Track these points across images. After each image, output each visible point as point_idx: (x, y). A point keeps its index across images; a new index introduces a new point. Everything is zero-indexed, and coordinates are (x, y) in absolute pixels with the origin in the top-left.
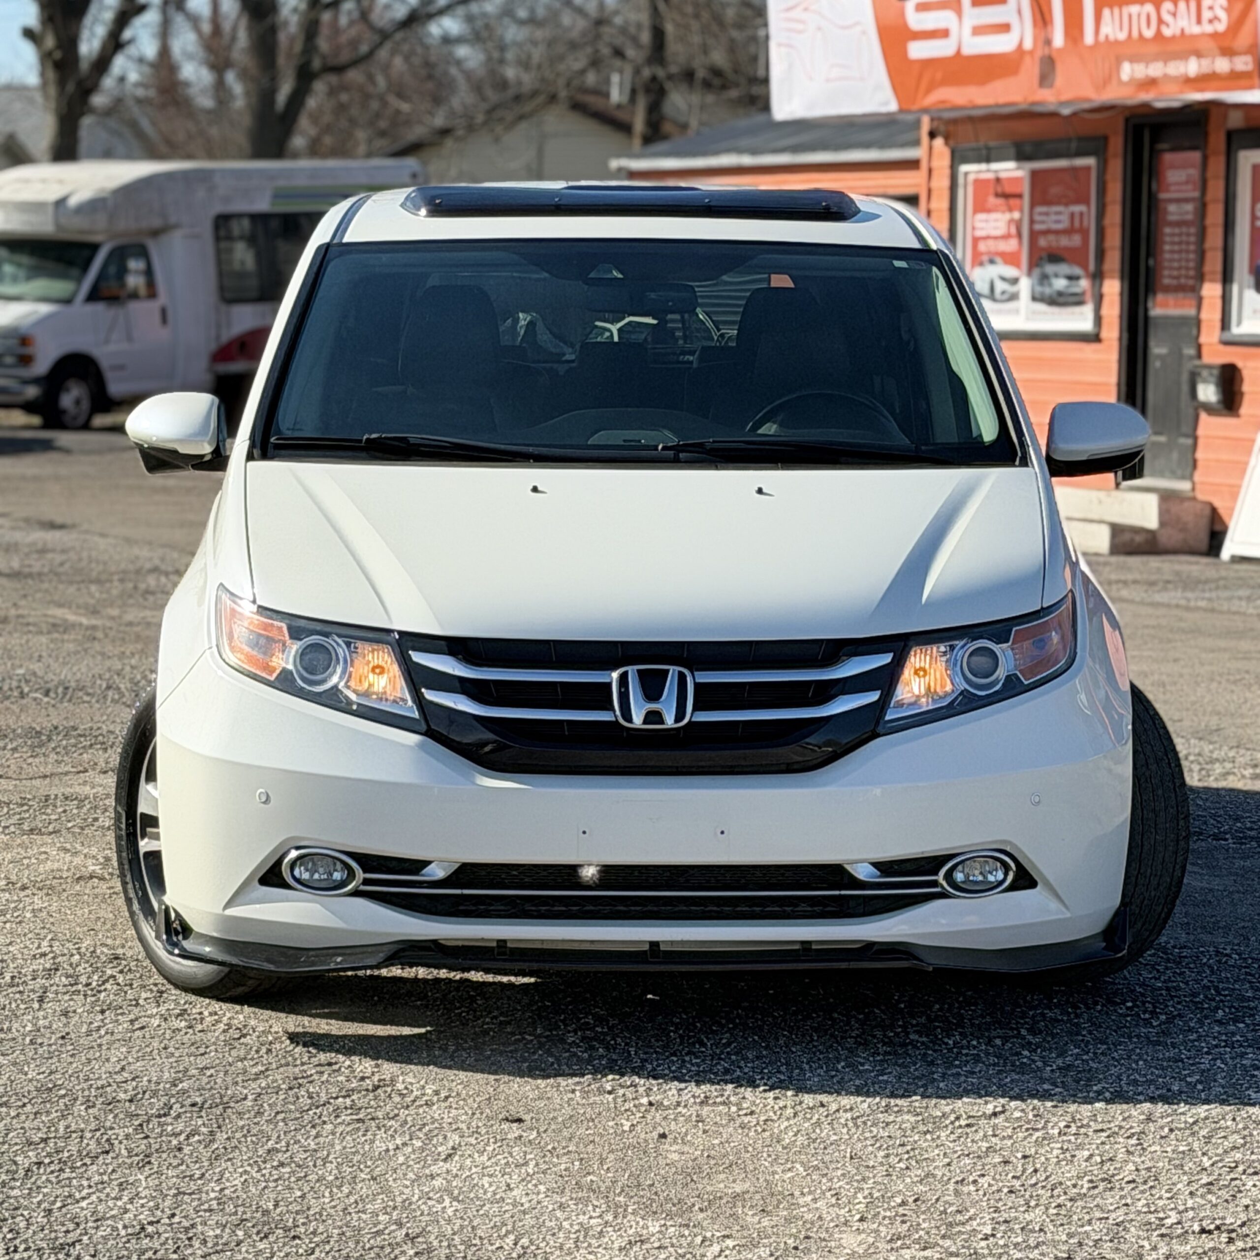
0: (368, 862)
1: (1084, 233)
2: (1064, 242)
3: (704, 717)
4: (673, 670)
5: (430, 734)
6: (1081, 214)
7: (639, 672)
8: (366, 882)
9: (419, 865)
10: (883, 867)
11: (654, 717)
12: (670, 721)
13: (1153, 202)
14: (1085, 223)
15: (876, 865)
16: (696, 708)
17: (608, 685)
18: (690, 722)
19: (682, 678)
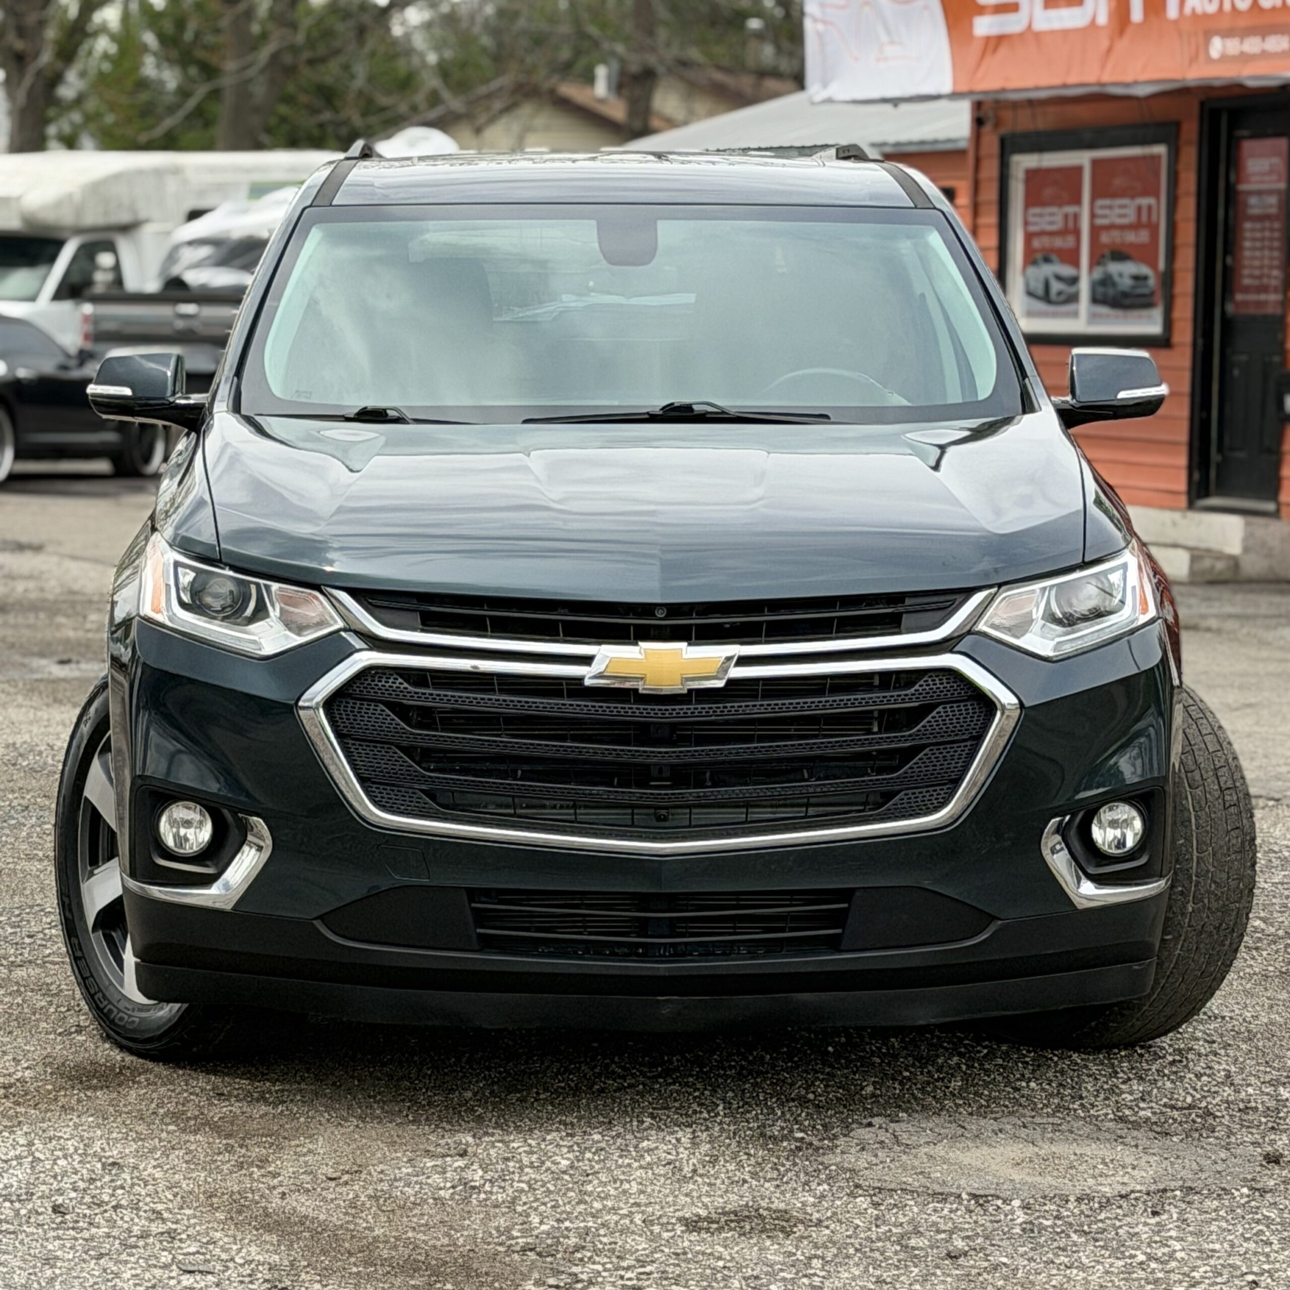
1: (1153, 229)
2: (1131, 237)
6: (1150, 208)
13: (1232, 195)
14: (1154, 218)
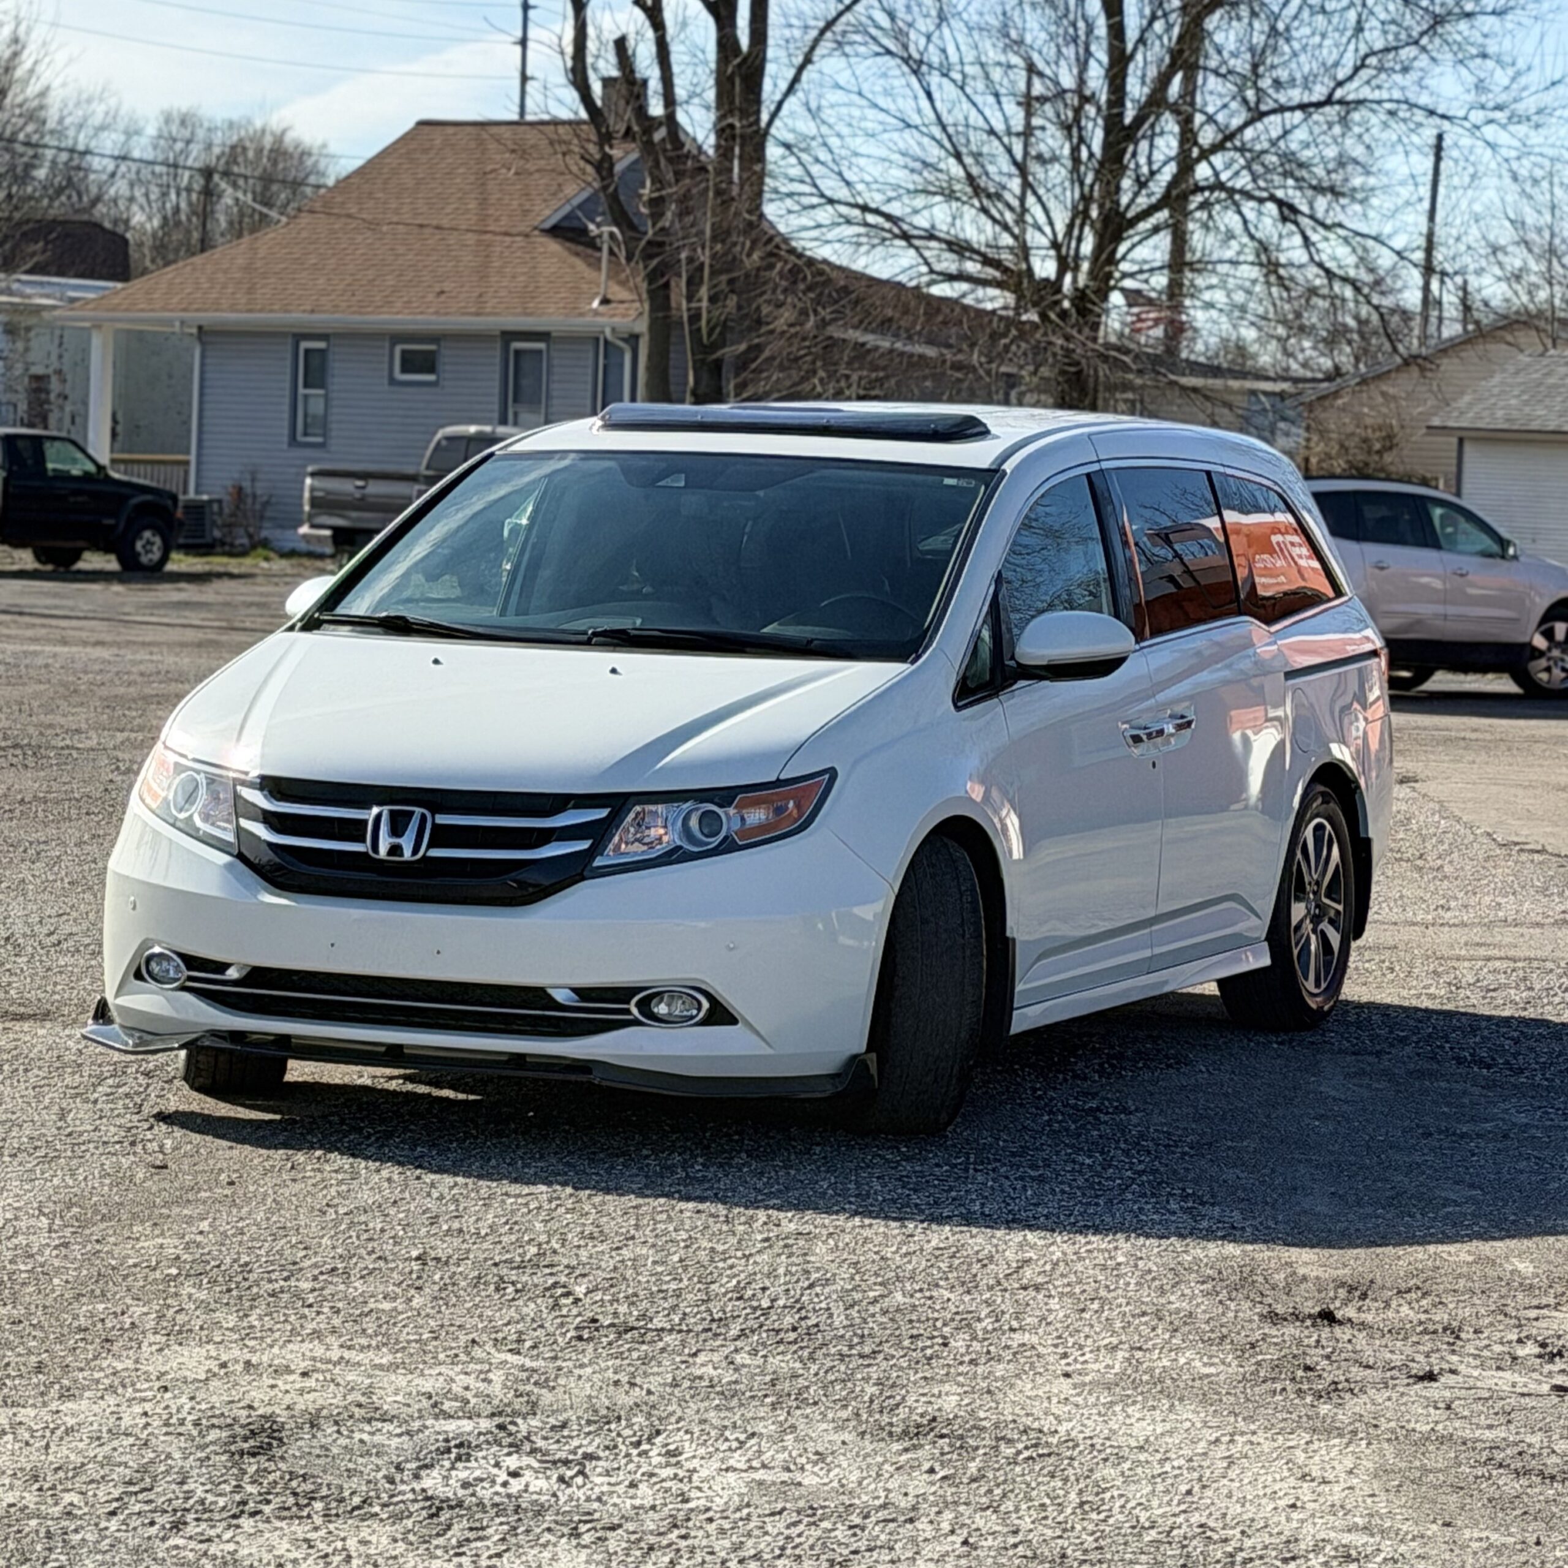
0: (191, 961)
3: (436, 853)
4: (418, 810)
5: (241, 857)
7: (391, 812)
8: (191, 979)
9: (223, 967)
10: (582, 993)
11: (395, 850)
12: (407, 854)
15: (575, 990)
16: (431, 845)
17: (364, 822)
18: (424, 856)
19: (423, 818)
